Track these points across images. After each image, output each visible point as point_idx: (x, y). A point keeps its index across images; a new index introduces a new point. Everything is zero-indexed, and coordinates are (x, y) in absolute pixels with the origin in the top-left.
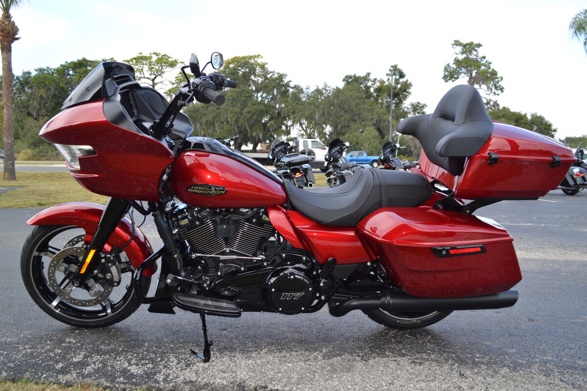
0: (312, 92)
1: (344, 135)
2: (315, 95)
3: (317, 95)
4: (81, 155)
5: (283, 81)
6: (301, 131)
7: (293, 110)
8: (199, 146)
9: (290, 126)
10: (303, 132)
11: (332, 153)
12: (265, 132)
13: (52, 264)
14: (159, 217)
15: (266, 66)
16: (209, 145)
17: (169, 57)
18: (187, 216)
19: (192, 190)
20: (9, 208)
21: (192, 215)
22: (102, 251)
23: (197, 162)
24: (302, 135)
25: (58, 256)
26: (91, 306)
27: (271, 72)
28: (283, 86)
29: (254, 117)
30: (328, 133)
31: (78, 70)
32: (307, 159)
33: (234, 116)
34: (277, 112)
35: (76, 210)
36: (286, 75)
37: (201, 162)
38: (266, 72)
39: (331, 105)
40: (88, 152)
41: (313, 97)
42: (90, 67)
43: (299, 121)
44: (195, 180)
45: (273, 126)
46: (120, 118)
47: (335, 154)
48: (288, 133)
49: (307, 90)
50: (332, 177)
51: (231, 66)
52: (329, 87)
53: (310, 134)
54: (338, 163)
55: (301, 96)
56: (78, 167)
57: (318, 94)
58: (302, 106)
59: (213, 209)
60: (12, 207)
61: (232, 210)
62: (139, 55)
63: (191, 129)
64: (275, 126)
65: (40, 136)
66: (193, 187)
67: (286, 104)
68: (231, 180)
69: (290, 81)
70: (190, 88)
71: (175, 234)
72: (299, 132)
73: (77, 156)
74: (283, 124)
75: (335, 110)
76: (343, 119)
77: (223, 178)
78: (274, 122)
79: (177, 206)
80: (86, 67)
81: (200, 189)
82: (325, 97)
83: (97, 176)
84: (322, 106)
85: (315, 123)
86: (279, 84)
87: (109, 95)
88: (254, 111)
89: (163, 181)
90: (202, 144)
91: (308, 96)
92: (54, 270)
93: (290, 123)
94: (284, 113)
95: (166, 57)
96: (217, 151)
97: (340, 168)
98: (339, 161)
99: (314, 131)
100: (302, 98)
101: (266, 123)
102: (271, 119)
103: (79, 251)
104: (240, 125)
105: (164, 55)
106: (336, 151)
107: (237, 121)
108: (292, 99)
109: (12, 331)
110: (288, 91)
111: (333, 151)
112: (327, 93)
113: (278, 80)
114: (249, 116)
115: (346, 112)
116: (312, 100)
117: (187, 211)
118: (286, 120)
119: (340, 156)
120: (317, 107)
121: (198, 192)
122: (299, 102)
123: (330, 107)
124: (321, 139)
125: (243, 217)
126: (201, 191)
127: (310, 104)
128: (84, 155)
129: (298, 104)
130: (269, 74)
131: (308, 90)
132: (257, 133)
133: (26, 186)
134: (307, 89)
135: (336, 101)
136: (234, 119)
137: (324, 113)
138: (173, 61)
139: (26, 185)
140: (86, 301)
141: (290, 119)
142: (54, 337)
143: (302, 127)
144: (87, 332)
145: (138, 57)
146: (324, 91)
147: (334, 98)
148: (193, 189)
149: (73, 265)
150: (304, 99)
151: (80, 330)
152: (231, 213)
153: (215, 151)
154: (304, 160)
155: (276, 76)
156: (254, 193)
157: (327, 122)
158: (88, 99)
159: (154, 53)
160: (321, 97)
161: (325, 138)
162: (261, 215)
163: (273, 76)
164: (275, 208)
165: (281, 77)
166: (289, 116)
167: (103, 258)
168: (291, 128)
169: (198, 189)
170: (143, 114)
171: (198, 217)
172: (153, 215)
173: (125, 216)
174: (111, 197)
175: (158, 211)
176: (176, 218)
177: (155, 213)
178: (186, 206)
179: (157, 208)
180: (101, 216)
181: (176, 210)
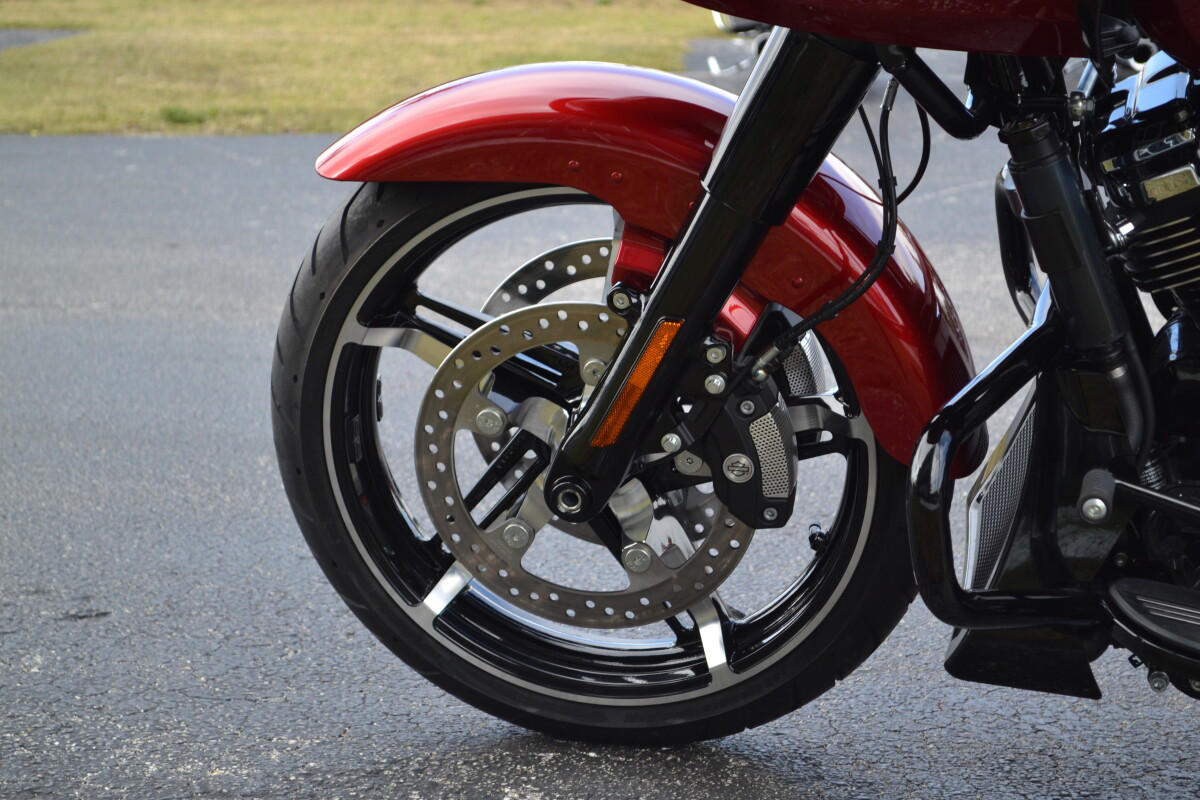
13: (440, 394)
14: (1046, 147)
18: (1192, 146)
20: (27, 132)
22: (710, 333)
25: (474, 351)
26: (629, 623)
60: (40, 128)
71: (1120, 248)
79: (1124, 95)
92: (452, 423)
103: (584, 325)
109: (219, 733)
117: (1191, 122)
133: (87, 27)
139: (81, 19)
140: (603, 599)
142: (435, 774)
144: (597, 761)
149: (543, 401)
151: (563, 749)
167: (715, 369)
172: (1003, 138)
173: (837, 146)
174: (785, 31)
175: (1032, 115)
176: (1123, 163)
177: (1017, 127)
178: (1191, 88)
179: (1022, 97)
180: (716, 140)
181: (1117, 114)
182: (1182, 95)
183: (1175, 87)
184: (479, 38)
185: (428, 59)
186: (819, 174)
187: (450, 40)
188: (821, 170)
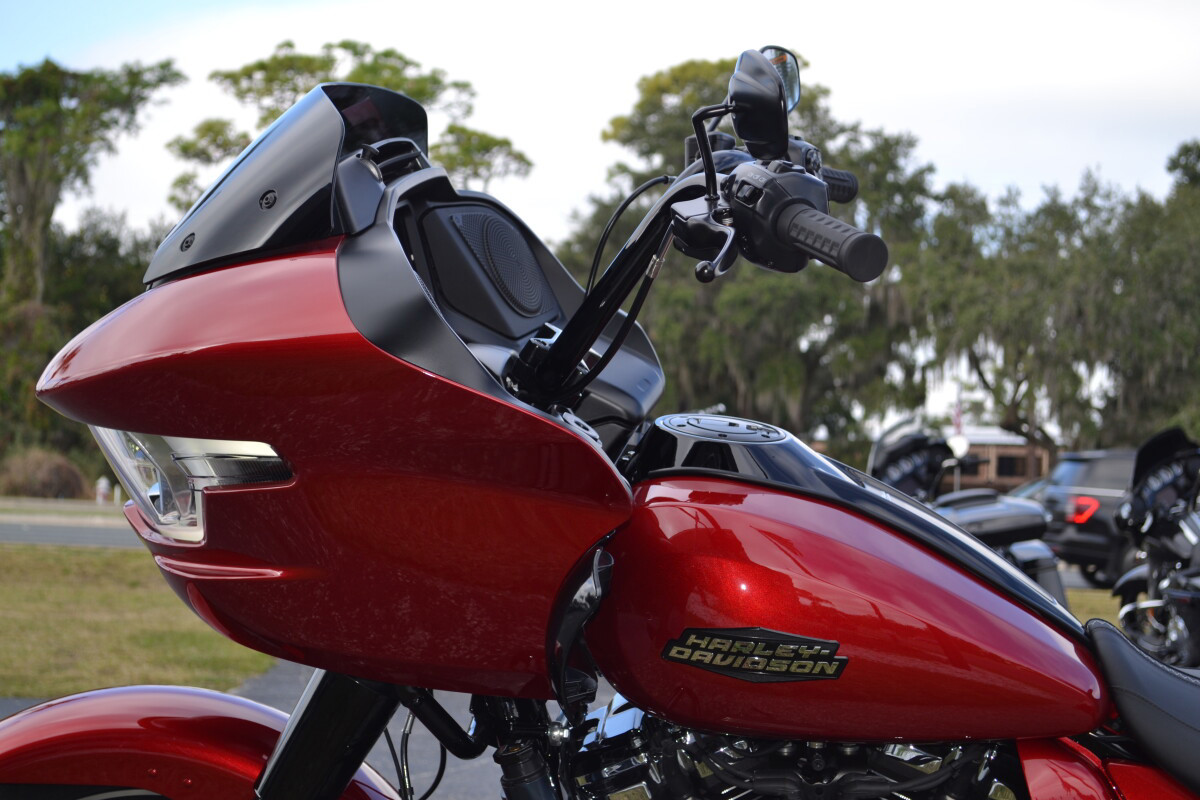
0: (1030, 219)
1: (1175, 411)
2: (1043, 229)
3: (1051, 232)
4: (215, 482)
5: (895, 168)
6: (971, 388)
7: (939, 298)
8: (712, 456)
9: (924, 369)
10: (979, 395)
11: (1146, 494)
12: (814, 391)
14: (525, 769)
15: (822, 103)
16: (757, 452)
17: (407, 63)
18: (645, 768)
19: (688, 652)
21: (669, 767)
23: (709, 525)
24: (977, 408)
27: (842, 130)
28: (897, 188)
29: (768, 326)
30: (1098, 403)
31: (23, 112)
32: (1038, 521)
33: (677, 319)
34: (866, 301)
35: (144, 722)
36: (911, 143)
37: (723, 527)
38: (824, 129)
39: (1114, 275)
40: (253, 469)
41: (1032, 240)
42: (72, 96)
43: (968, 343)
44: (695, 605)
45: (848, 365)
46: (412, 325)
47: (1165, 500)
48: (914, 396)
49: (1004, 210)
50: (1146, 603)
51: (671, 101)
52: (1108, 196)
53: (1015, 405)
54: (1178, 538)
55: (979, 233)
56: (197, 535)
57: (1056, 227)
58: (981, 280)
59: (764, 740)
61: (848, 751)
62: (283, 53)
63: (656, 379)
64: (859, 367)
65: (42, 392)
66: (692, 639)
67: (911, 267)
68: (838, 608)
69: (930, 169)
70: (712, 202)
72: (966, 395)
73: (201, 484)
74: (894, 357)
75: (1132, 300)
76: (1168, 337)
77: (805, 594)
78: (855, 348)
79: (595, 722)
80: (57, 99)
81: (725, 648)
82: (1086, 241)
83: (278, 574)
84: (1073, 280)
85: (1042, 358)
86: (878, 182)
87: (358, 228)
88: (766, 299)
89: (578, 607)
90: (726, 447)
91: (1009, 233)
93: (924, 354)
94: (901, 310)
95: (392, 62)
96: (790, 478)
97: (1186, 563)
98: (1179, 530)
99: (1030, 396)
100: (981, 244)
101: (816, 351)
102: (841, 333)
104: (702, 357)
105: (388, 54)
106: (1165, 486)
107: (689, 339)
108: (935, 249)
110: (919, 211)
111: (1155, 484)
112: (1096, 222)
113: (877, 162)
114: (742, 318)
115: (1183, 306)
116: (1030, 253)
117: (644, 749)
118: (906, 338)
119: (1186, 509)
120: (1048, 283)
121: (718, 660)
122: (970, 262)
123: (1108, 286)
124: (1065, 424)
125: (907, 785)
126: (729, 660)
127: (1016, 269)
128: (227, 482)
129: (962, 270)
130: (833, 136)
131: (1012, 210)
132: (776, 397)
134: (1005, 202)
135: (1135, 258)
136: (677, 331)
137: (1080, 313)
138: (421, 81)
141: (924, 334)
143: (981, 375)
145: (275, 59)
146: (1083, 215)
147: (1129, 243)
148: (695, 647)
150: (990, 249)
152: (845, 763)
153: (780, 479)
154: (1026, 522)
155: (867, 144)
156: (931, 667)
157: (1093, 354)
158: (259, 243)
159: (349, 46)
160: (1068, 239)
161: (1087, 425)
162: (982, 775)
163: (854, 148)
164: (1052, 748)
165: (889, 150)
166: (920, 323)
168: (930, 375)
169: (716, 651)
170: (459, 311)
171: (694, 773)
172: (497, 758)
173: (368, 758)
174: (323, 672)
175: (519, 741)
176: (594, 779)
177: (508, 750)
178: (644, 720)
179: (514, 726)
180: (270, 752)
181: (589, 739)
182: (637, 725)
183: (632, 719)
184: (130, 616)
185: (85, 634)
186: (354, 781)
187: (105, 617)
188: (356, 777)
